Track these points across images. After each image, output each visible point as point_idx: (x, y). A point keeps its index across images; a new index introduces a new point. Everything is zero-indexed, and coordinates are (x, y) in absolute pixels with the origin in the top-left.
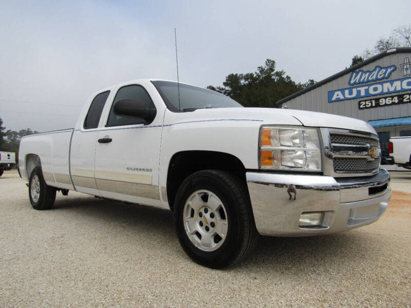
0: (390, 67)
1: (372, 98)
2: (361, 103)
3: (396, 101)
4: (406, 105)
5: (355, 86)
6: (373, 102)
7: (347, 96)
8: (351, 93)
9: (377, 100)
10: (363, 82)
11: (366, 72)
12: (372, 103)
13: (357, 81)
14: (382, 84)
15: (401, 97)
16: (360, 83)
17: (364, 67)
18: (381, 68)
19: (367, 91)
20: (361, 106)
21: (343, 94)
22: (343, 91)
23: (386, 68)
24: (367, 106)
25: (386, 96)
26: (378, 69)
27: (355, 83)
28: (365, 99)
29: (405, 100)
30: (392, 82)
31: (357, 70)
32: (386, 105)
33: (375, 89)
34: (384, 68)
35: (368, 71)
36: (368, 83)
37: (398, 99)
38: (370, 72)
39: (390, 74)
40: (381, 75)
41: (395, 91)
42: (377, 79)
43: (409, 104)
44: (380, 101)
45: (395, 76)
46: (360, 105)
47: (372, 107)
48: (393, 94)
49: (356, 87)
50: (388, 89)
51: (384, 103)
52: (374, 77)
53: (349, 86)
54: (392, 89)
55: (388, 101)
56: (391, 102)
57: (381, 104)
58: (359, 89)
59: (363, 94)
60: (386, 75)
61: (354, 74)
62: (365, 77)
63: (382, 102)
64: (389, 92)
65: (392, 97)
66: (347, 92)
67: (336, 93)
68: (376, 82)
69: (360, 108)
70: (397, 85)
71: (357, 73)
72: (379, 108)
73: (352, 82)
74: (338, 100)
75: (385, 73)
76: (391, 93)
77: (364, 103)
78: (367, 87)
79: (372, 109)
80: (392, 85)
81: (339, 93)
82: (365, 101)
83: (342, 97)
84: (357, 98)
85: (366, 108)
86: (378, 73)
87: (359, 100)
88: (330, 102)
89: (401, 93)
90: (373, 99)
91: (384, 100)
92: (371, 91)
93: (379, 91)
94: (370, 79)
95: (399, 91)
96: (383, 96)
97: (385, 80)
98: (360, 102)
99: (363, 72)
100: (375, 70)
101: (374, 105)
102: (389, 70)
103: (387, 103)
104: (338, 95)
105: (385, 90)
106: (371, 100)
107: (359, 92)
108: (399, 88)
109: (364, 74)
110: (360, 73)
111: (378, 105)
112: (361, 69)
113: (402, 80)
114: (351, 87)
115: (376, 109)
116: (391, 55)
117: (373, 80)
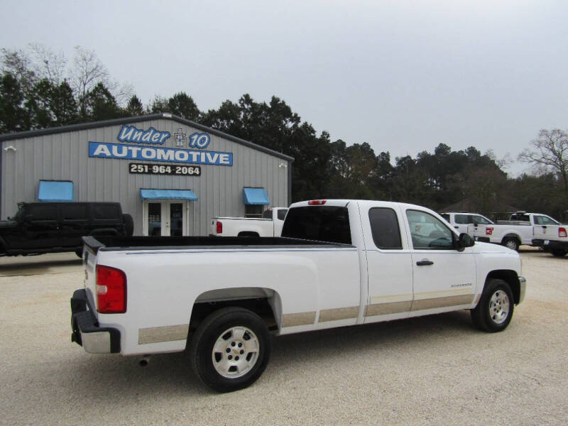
0: (165, 133)
1: (145, 162)
2: (132, 166)
3: (170, 171)
4: (177, 177)
5: (125, 143)
6: (146, 167)
7: (115, 153)
8: (120, 151)
9: (150, 166)
10: (135, 142)
11: (139, 131)
12: (144, 168)
13: (129, 138)
14: (156, 148)
15: (173, 168)
16: (131, 141)
17: (137, 124)
18: (156, 131)
19: (139, 153)
20: (132, 170)
21: (110, 150)
22: (110, 145)
23: (161, 133)
24: (139, 171)
25: (160, 163)
26: (152, 131)
27: (126, 140)
28: (137, 162)
29: (177, 172)
30: (166, 149)
31: (129, 125)
32: (159, 173)
33: (149, 153)
34: (159, 132)
35: (142, 130)
36: (141, 144)
37: (171, 169)
38: (145, 132)
39: (164, 140)
40: (155, 139)
41: (169, 161)
42: (151, 142)
43: (181, 176)
44: (154, 168)
45: (168, 143)
46: (130, 168)
47: (144, 173)
48: (166, 163)
49: (127, 146)
50: (162, 157)
51: (157, 171)
52: (148, 139)
53: (117, 142)
54: (166, 158)
55: (162, 170)
56: (164, 172)
57: (154, 172)
58: (130, 148)
59: (134, 155)
60: (161, 141)
61: (125, 129)
62: (138, 136)
63: (156, 169)
64: (162, 160)
65: (166, 166)
66: (115, 148)
67: (101, 147)
68: (149, 145)
69: (131, 172)
70: (171, 155)
71: (129, 129)
72: (152, 175)
73: (123, 137)
74: (102, 156)
75: (159, 138)
76: (165, 161)
77: (135, 167)
78: (139, 149)
79: (145, 176)
80: (166, 152)
81: (105, 147)
82: (137, 164)
83: (108, 154)
84: (128, 159)
85: (138, 173)
86: (153, 135)
87: (130, 162)
88: (91, 156)
89: (174, 164)
90: (146, 164)
91: (157, 167)
92: (144, 155)
93: (153, 156)
94: (143, 139)
95: (171, 161)
96: (156, 163)
97: (159, 146)
98: (131, 164)
99: (136, 130)
100: (149, 131)
101: (146, 171)
102: (164, 136)
103: (161, 172)
104: (103, 150)
105: (159, 158)
106: (144, 165)
107: (130, 152)
108: (172, 158)
109: (137, 132)
110: (132, 130)
111: (151, 172)
112: (133, 125)
113: (176, 150)
114: (121, 143)
115: (148, 176)
116: (167, 121)
117: (146, 142)
